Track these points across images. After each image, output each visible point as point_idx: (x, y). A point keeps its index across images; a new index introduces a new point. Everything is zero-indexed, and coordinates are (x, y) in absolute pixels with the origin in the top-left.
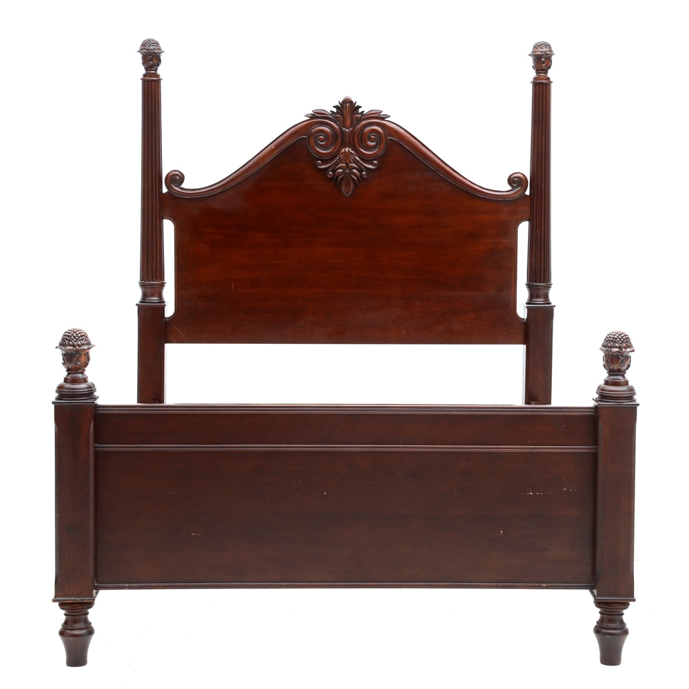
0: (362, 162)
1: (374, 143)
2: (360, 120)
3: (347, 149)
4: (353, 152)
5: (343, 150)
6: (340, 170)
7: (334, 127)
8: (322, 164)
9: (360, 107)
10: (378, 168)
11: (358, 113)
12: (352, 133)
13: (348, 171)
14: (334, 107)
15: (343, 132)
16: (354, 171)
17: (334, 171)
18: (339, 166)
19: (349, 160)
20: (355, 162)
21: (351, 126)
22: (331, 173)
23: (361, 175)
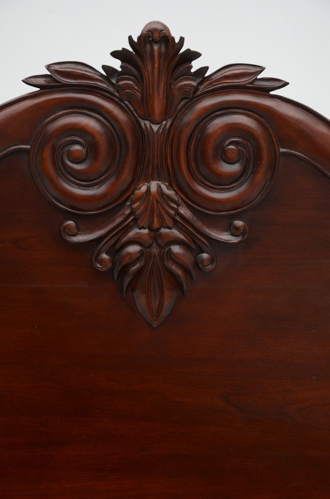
0: (199, 224)
1: (235, 168)
2: (193, 96)
3: (154, 186)
4: (170, 193)
5: (144, 188)
6: (134, 249)
7: (115, 118)
8: (79, 230)
9: (197, 55)
10: (249, 241)
11: (188, 74)
12: (171, 135)
13: (155, 250)
14: (115, 54)
15: (141, 135)
16: (176, 249)
17: (116, 250)
18: (132, 234)
19: (161, 217)
20: (180, 222)
21: (166, 114)
22: (104, 256)
23: (197, 264)
